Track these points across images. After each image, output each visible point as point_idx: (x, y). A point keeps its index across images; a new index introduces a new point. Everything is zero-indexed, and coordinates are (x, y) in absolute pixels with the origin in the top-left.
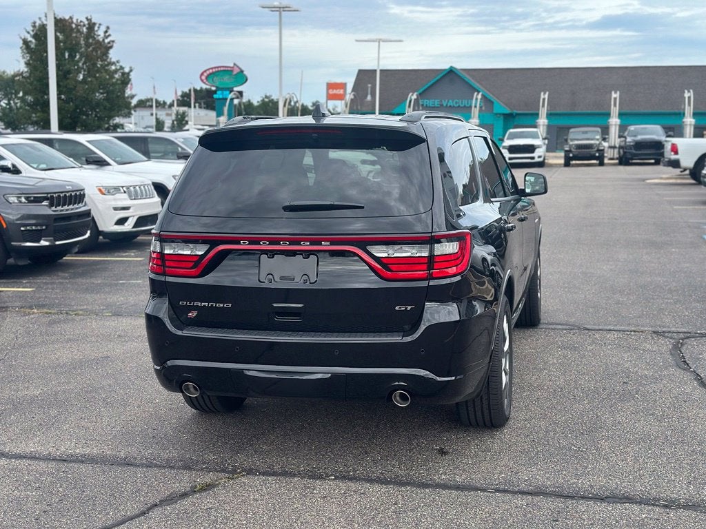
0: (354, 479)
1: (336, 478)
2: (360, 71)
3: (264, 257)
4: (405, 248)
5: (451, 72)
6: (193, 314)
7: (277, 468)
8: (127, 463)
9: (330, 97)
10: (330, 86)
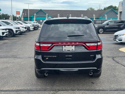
0: (81, 90)
1: (77, 90)
2: (24, 9)
3: (63, 46)
4: (92, 44)
5: (41, 10)
6: (47, 58)
7: (64, 89)
8: (31, 90)
9: (17, 14)
10: (17, 12)
